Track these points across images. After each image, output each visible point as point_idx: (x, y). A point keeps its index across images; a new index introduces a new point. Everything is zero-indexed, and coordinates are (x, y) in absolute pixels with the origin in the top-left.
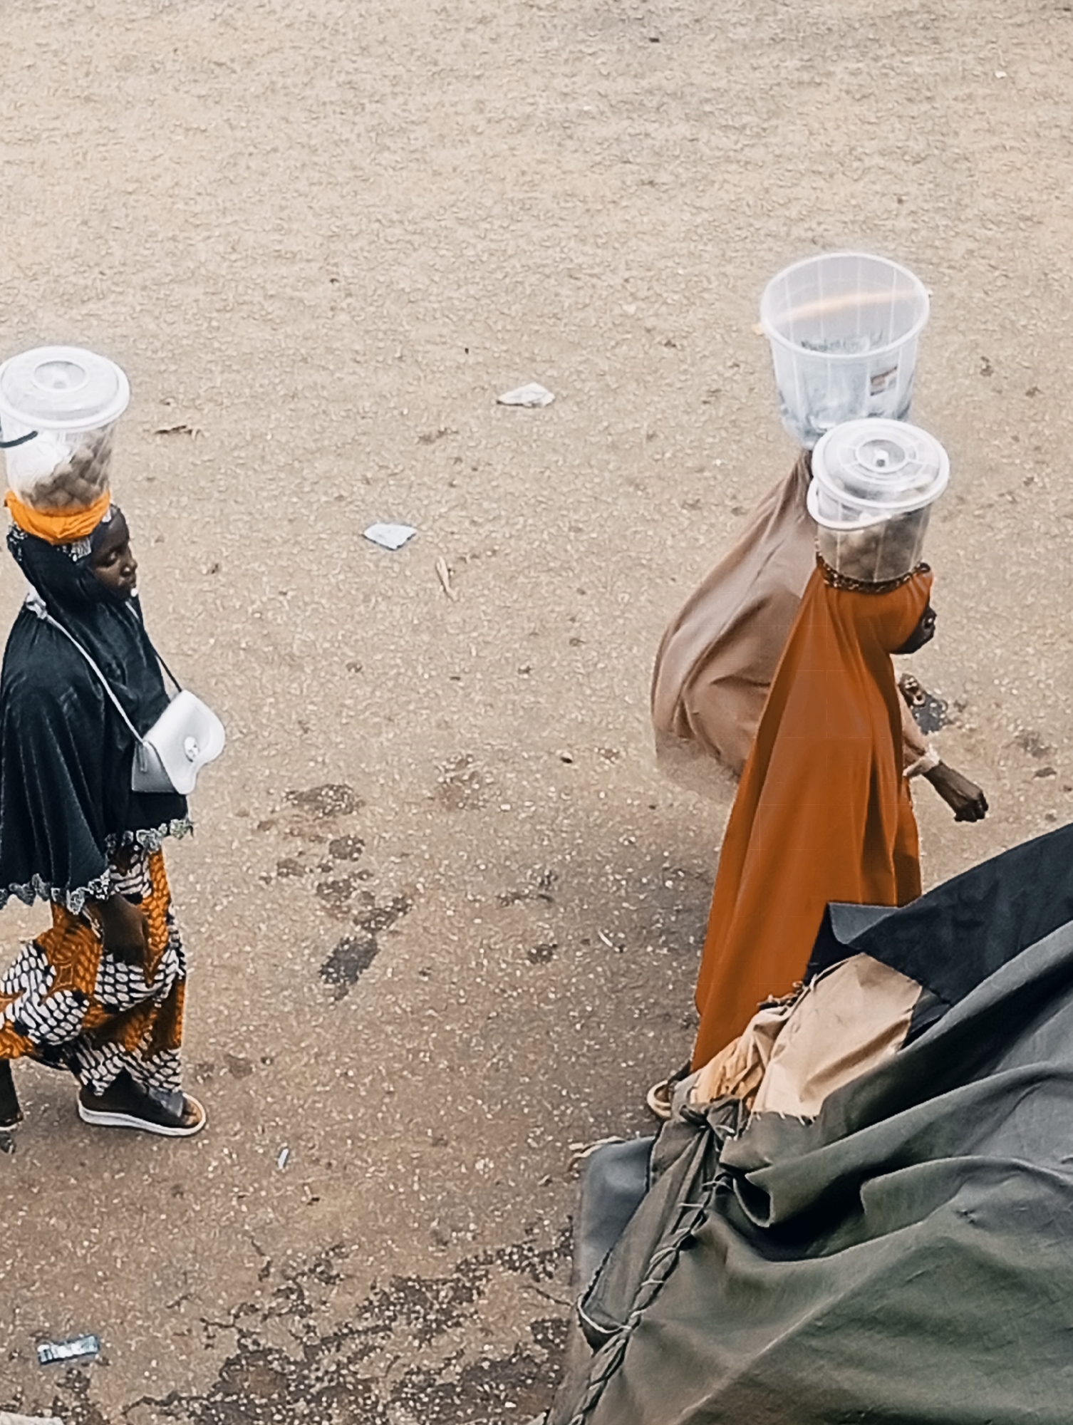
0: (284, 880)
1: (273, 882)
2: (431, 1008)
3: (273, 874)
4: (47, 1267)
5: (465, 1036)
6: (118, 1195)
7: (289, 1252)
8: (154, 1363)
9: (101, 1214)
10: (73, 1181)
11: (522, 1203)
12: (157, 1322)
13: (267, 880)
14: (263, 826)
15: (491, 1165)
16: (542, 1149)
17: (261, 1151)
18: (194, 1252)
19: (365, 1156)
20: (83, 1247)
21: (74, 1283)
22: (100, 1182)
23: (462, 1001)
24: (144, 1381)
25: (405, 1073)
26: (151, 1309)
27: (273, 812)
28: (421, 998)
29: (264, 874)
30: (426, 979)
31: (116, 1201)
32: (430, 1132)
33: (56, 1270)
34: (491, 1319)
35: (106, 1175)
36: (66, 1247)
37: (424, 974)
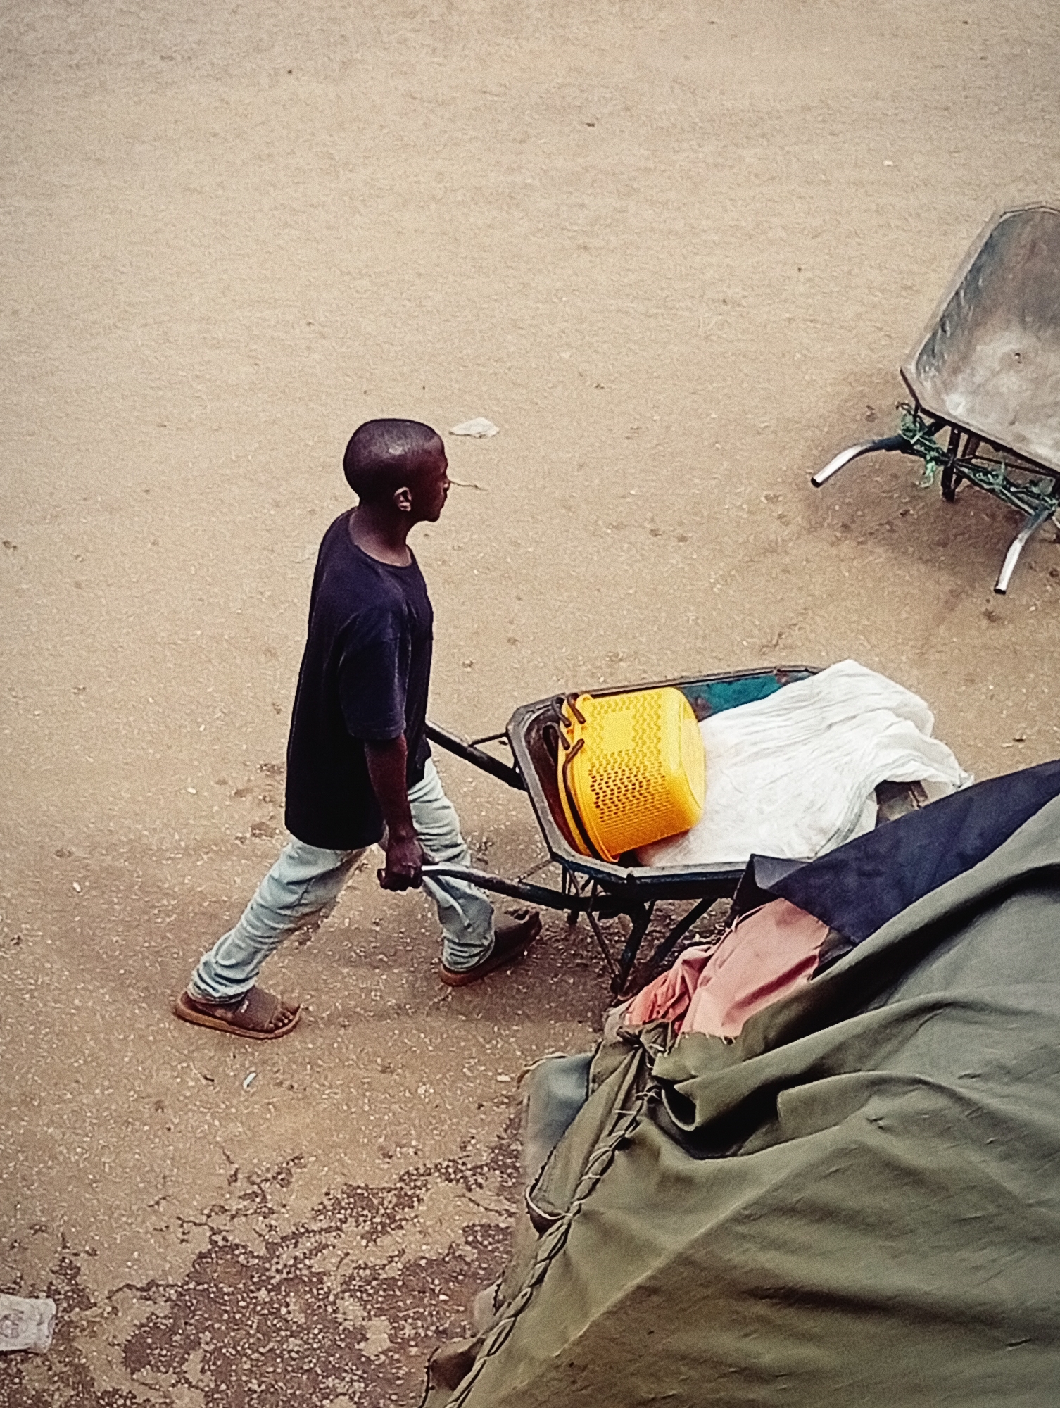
0: (257, 840)
1: (247, 842)
2: (381, 953)
3: (248, 835)
4: (45, 1170)
5: (411, 978)
6: (107, 1109)
7: (255, 1161)
8: (136, 1254)
9: (92, 1124)
10: (69, 1096)
11: (458, 1123)
12: (139, 1219)
13: (242, 840)
14: (239, 793)
15: (432, 1091)
16: (476, 1078)
17: (232, 1074)
18: (172, 1159)
19: (322, 1080)
20: (76, 1154)
21: (68, 1184)
22: (92, 1097)
23: (409, 948)
24: (127, 1270)
25: (358, 1010)
26: (135, 1208)
27: (249, 780)
28: (373, 945)
29: (240, 835)
30: (378, 929)
31: (105, 1114)
32: (379, 1060)
33: (53, 1173)
34: (428, 1223)
35: (97, 1091)
36: (61, 1153)
37: (377, 924)
